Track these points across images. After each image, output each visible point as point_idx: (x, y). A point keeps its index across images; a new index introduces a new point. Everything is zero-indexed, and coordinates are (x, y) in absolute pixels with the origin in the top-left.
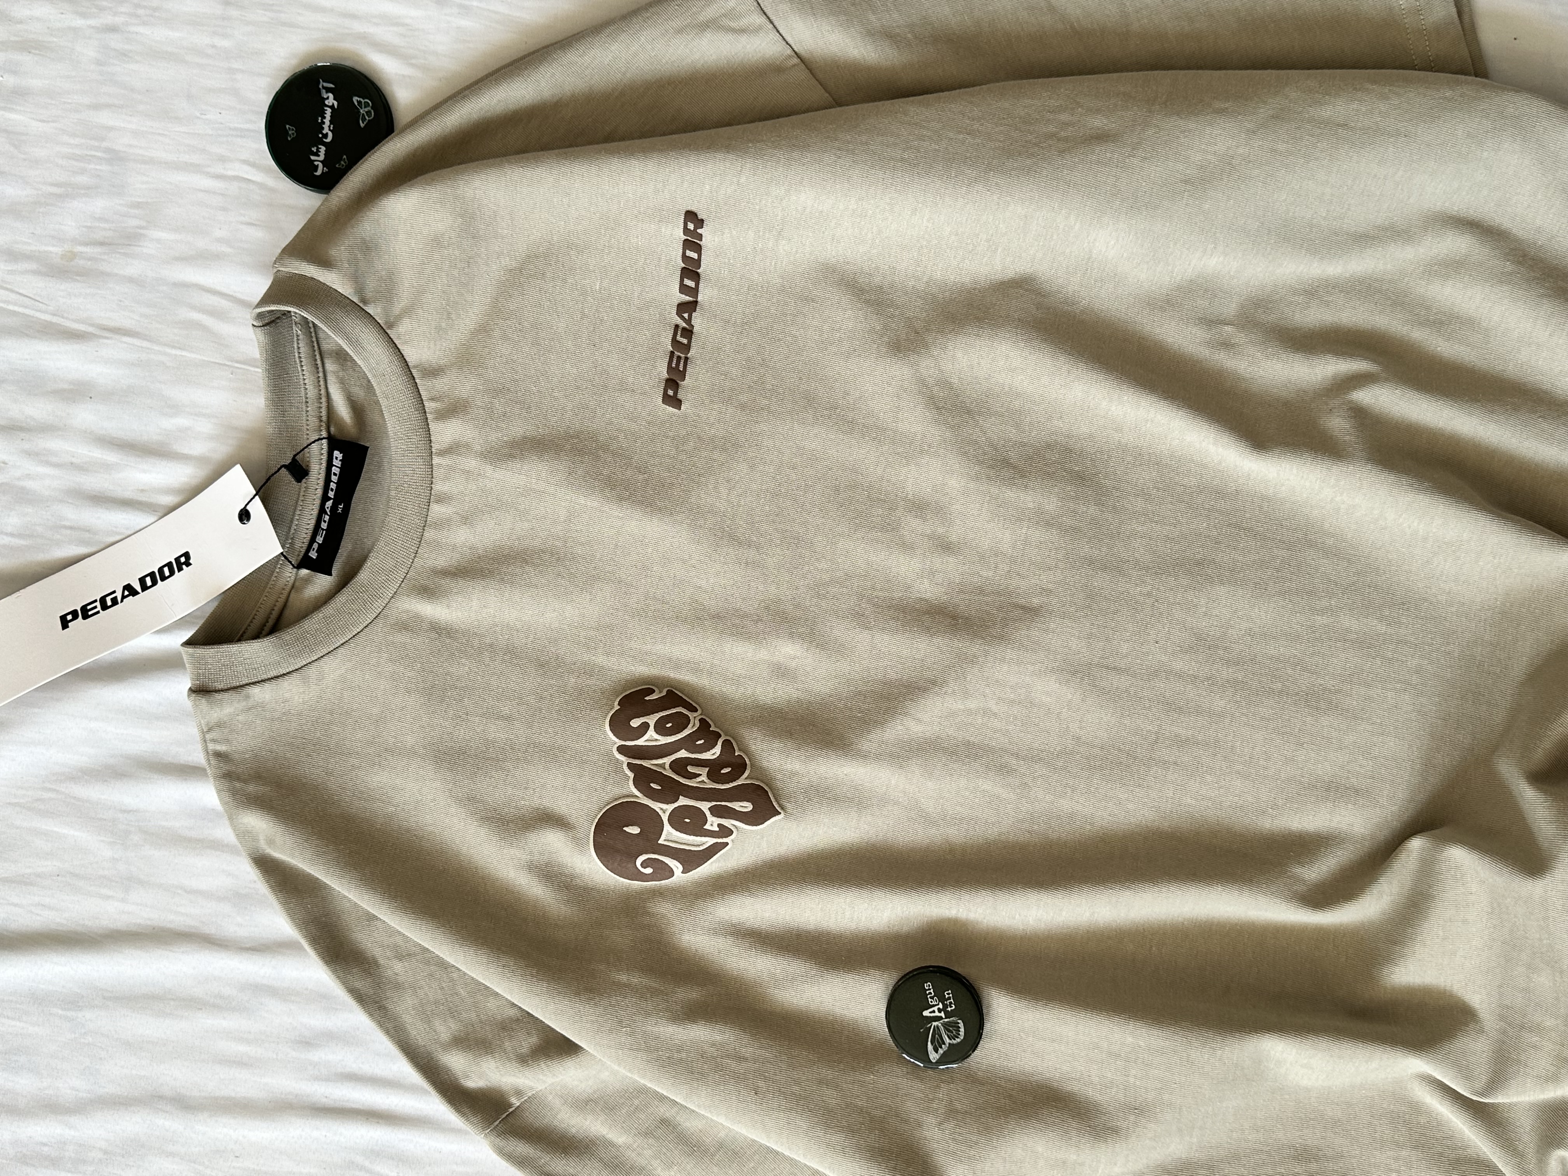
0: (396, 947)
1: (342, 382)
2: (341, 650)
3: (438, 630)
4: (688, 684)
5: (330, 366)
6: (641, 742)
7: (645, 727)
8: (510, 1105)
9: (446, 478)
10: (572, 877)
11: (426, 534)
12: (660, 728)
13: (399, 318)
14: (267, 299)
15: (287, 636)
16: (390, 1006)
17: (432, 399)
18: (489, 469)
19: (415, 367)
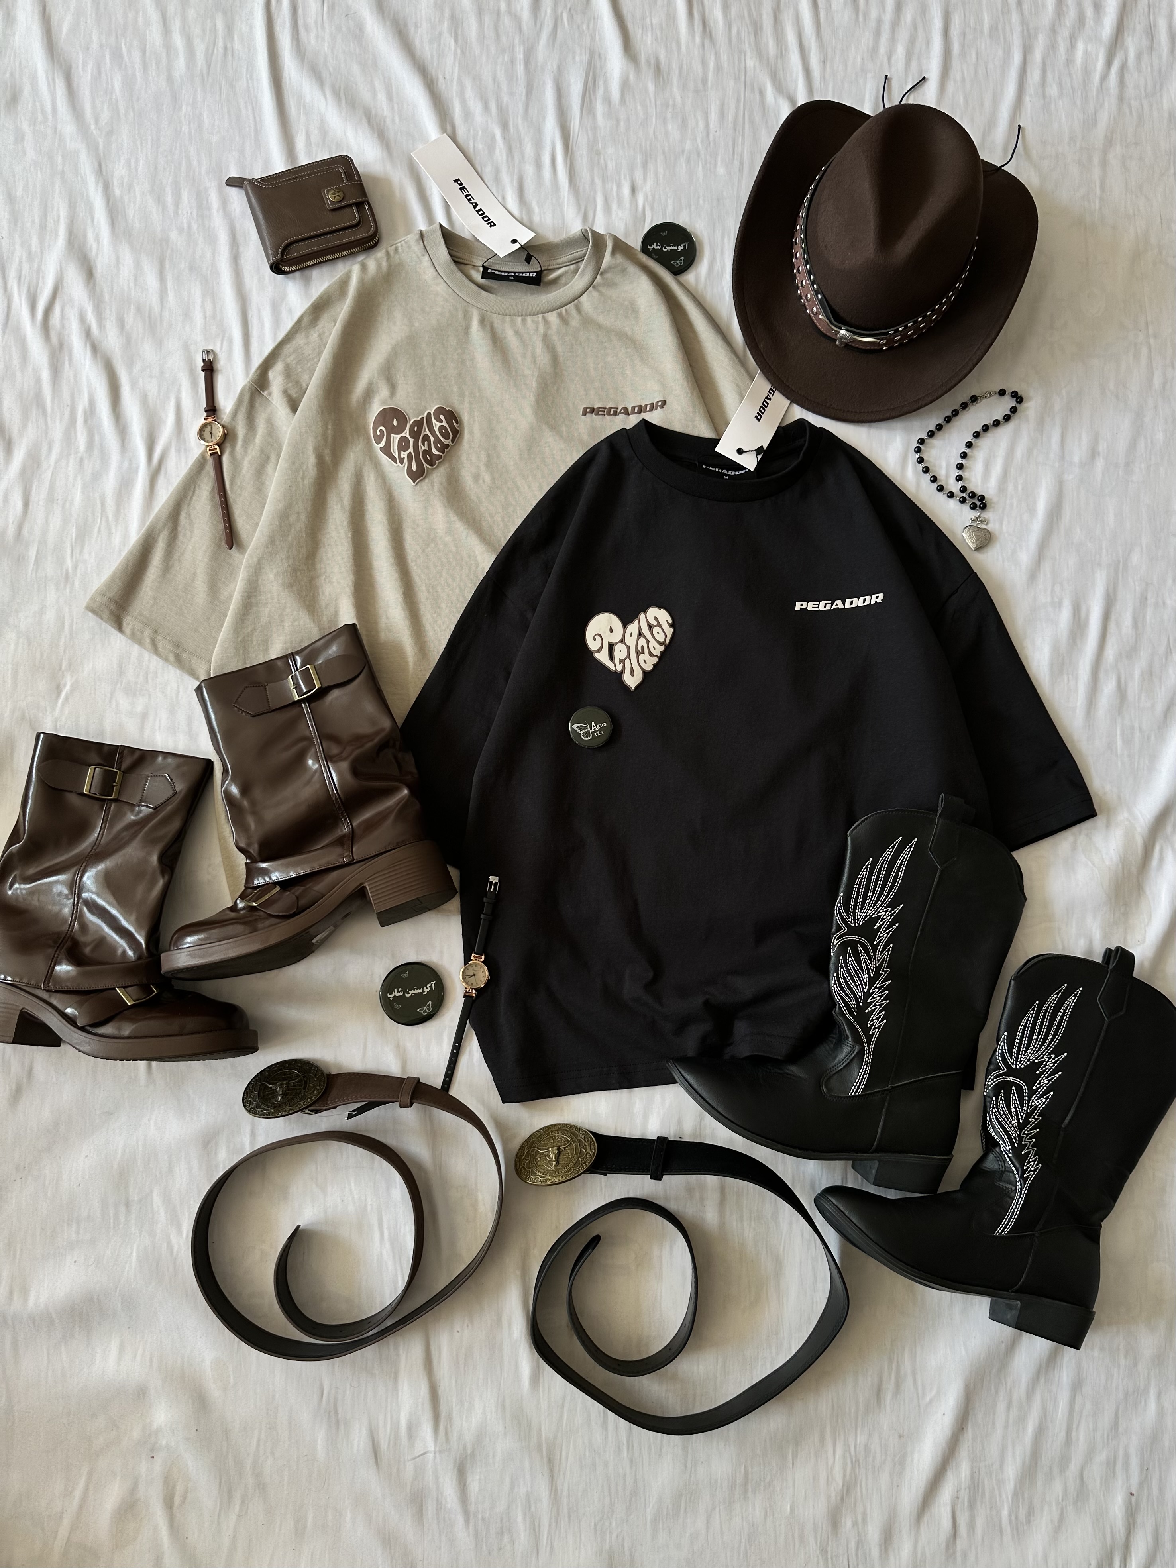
0: (324, 333)
1: (566, 272)
2: (451, 290)
3: (467, 329)
4: (463, 439)
5: (572, 267)
6: (434, 421)
7: (441, 421)
8: (263, 391)
9: (533, 321)
10: (370, 403)
11: (508, 317)
12: (441, 428)
13: (599, 291)
14: (594, 233)
15: (453, 266)
16: (298, 335)
17: (566, 310)
18: (540, 338)
19: (579, 302)
